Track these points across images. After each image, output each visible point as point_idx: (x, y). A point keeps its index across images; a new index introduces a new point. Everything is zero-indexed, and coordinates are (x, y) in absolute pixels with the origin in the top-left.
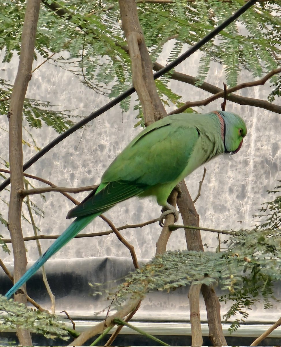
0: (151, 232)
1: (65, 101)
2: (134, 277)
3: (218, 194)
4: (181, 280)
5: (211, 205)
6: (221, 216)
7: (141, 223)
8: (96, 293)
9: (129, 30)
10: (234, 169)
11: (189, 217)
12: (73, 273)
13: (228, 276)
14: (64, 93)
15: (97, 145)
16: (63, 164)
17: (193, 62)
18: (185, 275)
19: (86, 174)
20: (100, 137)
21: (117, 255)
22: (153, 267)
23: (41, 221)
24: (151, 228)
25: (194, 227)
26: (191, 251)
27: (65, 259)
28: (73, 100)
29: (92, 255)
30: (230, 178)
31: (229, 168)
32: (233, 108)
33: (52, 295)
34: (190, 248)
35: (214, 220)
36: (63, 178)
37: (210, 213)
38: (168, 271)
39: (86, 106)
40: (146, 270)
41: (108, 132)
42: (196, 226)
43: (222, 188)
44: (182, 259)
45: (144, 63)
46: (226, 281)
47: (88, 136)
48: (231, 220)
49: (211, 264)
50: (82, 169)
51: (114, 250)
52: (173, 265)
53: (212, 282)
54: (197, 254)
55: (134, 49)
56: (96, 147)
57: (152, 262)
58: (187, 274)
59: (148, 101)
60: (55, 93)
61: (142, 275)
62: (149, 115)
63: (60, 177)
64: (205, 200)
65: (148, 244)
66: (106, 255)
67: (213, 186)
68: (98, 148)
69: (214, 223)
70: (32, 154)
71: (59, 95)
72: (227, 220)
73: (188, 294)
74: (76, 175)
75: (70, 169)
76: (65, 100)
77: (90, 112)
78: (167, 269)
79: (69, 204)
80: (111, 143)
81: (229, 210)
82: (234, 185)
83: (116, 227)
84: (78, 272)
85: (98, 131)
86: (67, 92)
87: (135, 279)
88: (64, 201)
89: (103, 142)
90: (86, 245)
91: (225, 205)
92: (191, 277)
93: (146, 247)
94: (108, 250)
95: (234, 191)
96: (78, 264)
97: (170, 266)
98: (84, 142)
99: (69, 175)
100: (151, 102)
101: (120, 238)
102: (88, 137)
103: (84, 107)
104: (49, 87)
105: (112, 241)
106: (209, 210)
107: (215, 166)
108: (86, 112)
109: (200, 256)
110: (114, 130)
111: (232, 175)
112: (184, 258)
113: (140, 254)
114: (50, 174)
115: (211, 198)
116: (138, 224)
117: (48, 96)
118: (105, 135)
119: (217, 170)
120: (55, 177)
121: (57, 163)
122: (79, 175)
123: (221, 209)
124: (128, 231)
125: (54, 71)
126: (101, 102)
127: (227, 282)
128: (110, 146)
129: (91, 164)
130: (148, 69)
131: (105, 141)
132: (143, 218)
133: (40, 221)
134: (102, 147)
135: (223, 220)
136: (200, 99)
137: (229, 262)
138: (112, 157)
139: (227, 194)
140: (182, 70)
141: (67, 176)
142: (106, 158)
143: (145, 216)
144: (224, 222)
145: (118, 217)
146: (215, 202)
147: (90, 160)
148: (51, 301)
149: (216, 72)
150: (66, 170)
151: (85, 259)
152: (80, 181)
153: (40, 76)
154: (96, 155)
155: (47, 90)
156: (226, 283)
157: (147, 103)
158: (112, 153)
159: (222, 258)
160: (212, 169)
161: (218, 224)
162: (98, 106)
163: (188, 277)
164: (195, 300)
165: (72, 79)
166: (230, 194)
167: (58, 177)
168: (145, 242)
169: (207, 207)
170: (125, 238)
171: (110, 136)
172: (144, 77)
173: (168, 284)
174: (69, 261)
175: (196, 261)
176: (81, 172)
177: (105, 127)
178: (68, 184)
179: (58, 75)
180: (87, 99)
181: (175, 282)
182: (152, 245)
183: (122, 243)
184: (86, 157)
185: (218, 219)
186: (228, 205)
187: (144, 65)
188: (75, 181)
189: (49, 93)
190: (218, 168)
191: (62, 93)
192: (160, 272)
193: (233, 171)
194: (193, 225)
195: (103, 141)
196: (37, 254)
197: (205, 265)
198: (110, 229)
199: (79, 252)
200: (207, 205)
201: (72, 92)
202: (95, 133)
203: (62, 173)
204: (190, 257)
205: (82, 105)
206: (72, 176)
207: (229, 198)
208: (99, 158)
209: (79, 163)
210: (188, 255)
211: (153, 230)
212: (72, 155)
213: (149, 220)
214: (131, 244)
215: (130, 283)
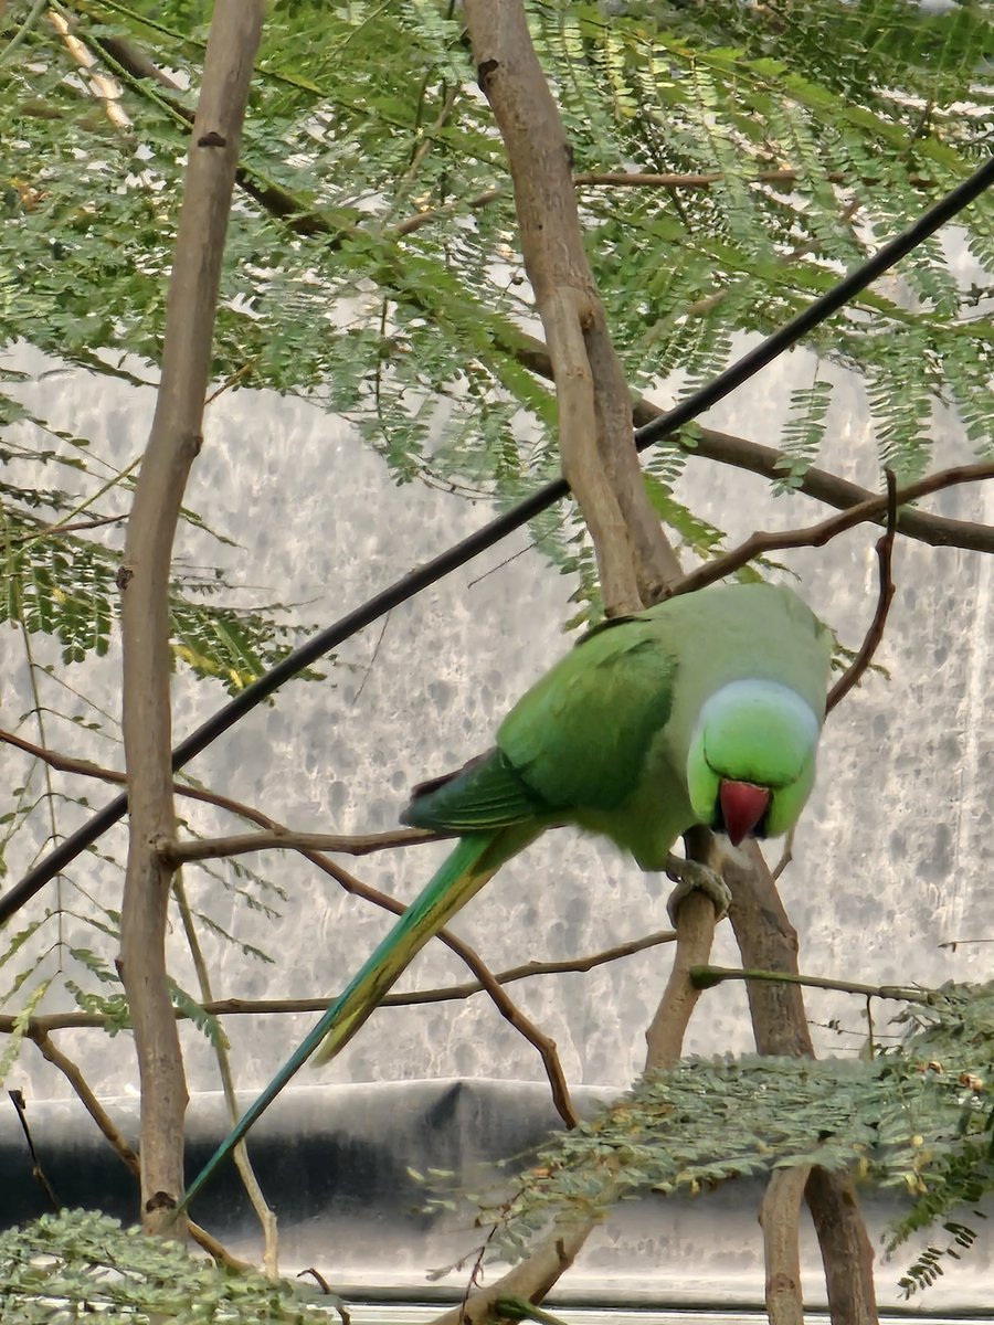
0: (616, 992)
1: (312, 531)
2: (570, 1146)
3: (852, 857)
4: (735, 1154)
5: (828, 896)
6: (864, 936)
7: (579, 957)
8: (431, 1205)
9: (550, 279)
10: (910, 770)
11: (763, 940)
12: (339, 1134)
13: (905, 1138)
14: (309, 501)
15: (426, 685)
16: (304, 751)
17: (766, 393)
18: (749, 1138)
19: (389, 786)
20: (437, 655)
21: (496, 1073)
22: (638, 1113)
23: (226, 951)
24: (615, 975)
25: (781, 975)
26: (770, 1059)
27: (310, 1088)
28: (339, 526)
29: (407, 1074)
30: (894, 801)
31: (891, 766)
32: (909, 557)
33: (266, 1214)
34: (766, 1047)
35: (838, 950)
36: (304, 800)
37: (823, 924)
38: (690, 1126)
39: (385, 547)
40: (613, 1123)
41: (463, 639)
42: (787, 970)
43: (868, 838)
44: (741, 1085)
45: (603, 395)
46: (897, 1154)
47: (395, 652)
48: (897, 951)
49: (842, 1099)
50: (371, 770)
51: (483, 1054)
52: (707, 1107)
53: (844, 1159)
54: (791, 1068)
55: (566, 346)
56: (422, 694)
57: (634, 1097)
58: (758, 1133)
59: (616, 529)
60: (277, 500)
61: (596, 1140)
62: (619, 581)
63: (294, 795)
64: (807, 879)
65: (606, 1033)
66: (454, 1072)
67: (835, 828)
68: (428, 696)
69: (837, 962)
70: (194, 714)
71: (289, 509)
72: (884, 949)
73: (762, 1209)
74: (351, 790)
75: (330, 769)
76: (310, 525)
77: (400, 570)
78: (685, 1120)
79: (326, 894)
80: (474, 679)
81: (891, 916)
82: (908, 828)
83: (493, 972)
84: (357, 1130)
85: (427, 635)
86: (318, 496)
87: (572, 1157)
88: (307, 882)
89: (445, 675)
90: (385, 1036)
91: (877, 898)
92: (770, 1142)
93: (600, 1043)
94: (463, 1056)
95: (908, 847)
96: (356, 1105)
97: (697, 1108)
98: (379, 673)
99: (326, 790)
100: (627, 537)
101: (507, 1011)
102: (393, 658)
103: (379, 552)
104: (255, 478)
105: (479, 1022)
106: (820, 913)
107: (841, 759)
108: (386, 567)
109: (803, 1076)
110: (485, 632)
111: (902, 793)
112: (744, 1081)
113: (578, 1068)
114: (259, 786)
115: (830, 873)
116: (568, 959)
117: (253, 511)
118: (453, 650)
119: (849, 775)
120: (275, 796)
121: (286, 749)
122: (360, 791)
123: (861, 910)
124: (533, 986)
125: (272, 425)
126: (440, 534)
127: (901, 1159)
128: (472, 690)
129: (405, 753)
130: (616, 416)
131: (455, 671)
132: (585, 941)
133: (221, 952)
134: (442, 693)
135: (871, 948)
136: (788, 523)
137: (907, 1094)
138: (480, 728)
139: (885, 859)
140: (726, 421)
141: (319, 794)
142: (458, 730)
143: (595, 934)
144: (875, 956)
145: (500, 936)
146: (841, 888)
147: (400, 737)
148: (263, 1233)
149: (848, 427)
150: (314, 774)
151: (381, 1085)
152: (365, 813)
153: (225, 439)
154: (422, 718)
155: (250, 489)
156: (895, 1163)
157: (613, 538)
158: (479, 711)
159: (881, 1079)
160: (833, 769)
161: (854, 965)
162: (429, 547)
163: (762, 1144)
164: (784, 1230)
165: (339, 449)
166: (894, 860)
167: (287, 796)
168: (596, 1027)
169: (815, 902)
170: (525, 1011)
171: (472, 653)
172: (603, 446)
173: (691, 1169)
174: (326, 1094)
175: (789, 1091)
176: (367, 779)
177: (454, 621)
178: (322, 819)
179: (286, 439)
180: (392, 520)
181: (716, 1160)
182: (620, 1037)
183: (514, 1031)
184: (388, 727)
185: (854, 945)
186: (888, 897)
187: (604, 405)
188: (347, 810)
189: (255, 501)
190: (854, 765)
191: (301, 499)
192: (664, 1128)
193: (904, 776)
194: (774, 967)
195: (445, 670)
196: (212, 1069)
197: (820, 1102)
198: (470, 978)
199: (362, 1063)
200: (813, 895)
201: (336, 496)
202: (420, 640)
203: (301, 783)
204: (766, 1076)
205: (371, 542)
206: (338, 795)
207: (891, 875)
208: (433, 730)
209: (361, 748)
210: (760, 1069)
211: (623, 983)
212: (335, 718)
213: (609, 948)
214: (547, 1035)
215: (553, 1169)
